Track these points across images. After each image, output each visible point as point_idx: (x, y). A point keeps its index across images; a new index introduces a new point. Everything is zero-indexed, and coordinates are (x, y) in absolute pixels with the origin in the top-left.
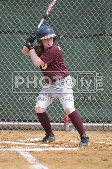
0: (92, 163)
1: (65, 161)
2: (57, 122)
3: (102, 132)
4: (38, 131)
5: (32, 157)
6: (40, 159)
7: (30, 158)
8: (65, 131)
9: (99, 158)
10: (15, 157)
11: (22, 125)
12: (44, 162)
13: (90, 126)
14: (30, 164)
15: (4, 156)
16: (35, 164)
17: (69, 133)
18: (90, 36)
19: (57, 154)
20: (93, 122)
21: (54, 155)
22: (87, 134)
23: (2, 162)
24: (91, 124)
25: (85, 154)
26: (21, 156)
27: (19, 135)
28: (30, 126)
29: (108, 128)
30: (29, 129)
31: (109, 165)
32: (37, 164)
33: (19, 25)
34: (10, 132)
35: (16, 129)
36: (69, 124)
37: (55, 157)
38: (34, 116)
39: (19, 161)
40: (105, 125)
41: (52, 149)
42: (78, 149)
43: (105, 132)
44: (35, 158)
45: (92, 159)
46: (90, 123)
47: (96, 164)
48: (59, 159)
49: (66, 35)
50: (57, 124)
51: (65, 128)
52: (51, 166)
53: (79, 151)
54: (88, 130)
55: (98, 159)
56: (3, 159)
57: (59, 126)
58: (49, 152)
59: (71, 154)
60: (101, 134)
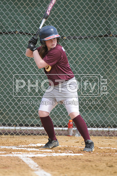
0: (97, 170)
1: (68, 167)
2: (60, 126)
3: (107, 137)
4: (40, 136)
5: (34, 163)
6: (43, 165)
7: (32, 164)
8: (69, 136)
9: (104, 164)
10: (17, 163)
11: (24, 130)
12: (47, 168)
13: (95, 131)
14: (32, 170)
15: (5, 162)
16: (37, 170)
17: (73, 138)
18: (95, 37)
19: (60, 160)
20: (98, 126)
21: (57, 161)
22: (92, 139)
23: (3, 168)
24: (96, 129)
25: (90, 160)
26: (23, 162)
27: (20, 140)
28: (32, 130)
29: (114, 133)
30: (31, 134)
31: (114, 171)
32: (39, 170)
33: (21, 25)
34: (11, 137)
35: (18, 134)
36: (73, 129)
37: (58, 163)
38: (36, 120)
39: (20, 167)
40: (111, 129)
41: (55, 155)
42: (82, 155)
43: (110, 137)
44: (37, 164)
45: (97, 165)
46: (95, 127)
47: (101, 170)
48: (62, 165)
49: (70, 36)
50: (61, 129)
51: (69, 133)
52: (54, 173)
53: (83, 157)
54: (93, 135)
55: (103, 166)
56: (4, 166)
57: (62, 130)
58: (52, 158)
59: (75, 160)
60: (106, 139)
